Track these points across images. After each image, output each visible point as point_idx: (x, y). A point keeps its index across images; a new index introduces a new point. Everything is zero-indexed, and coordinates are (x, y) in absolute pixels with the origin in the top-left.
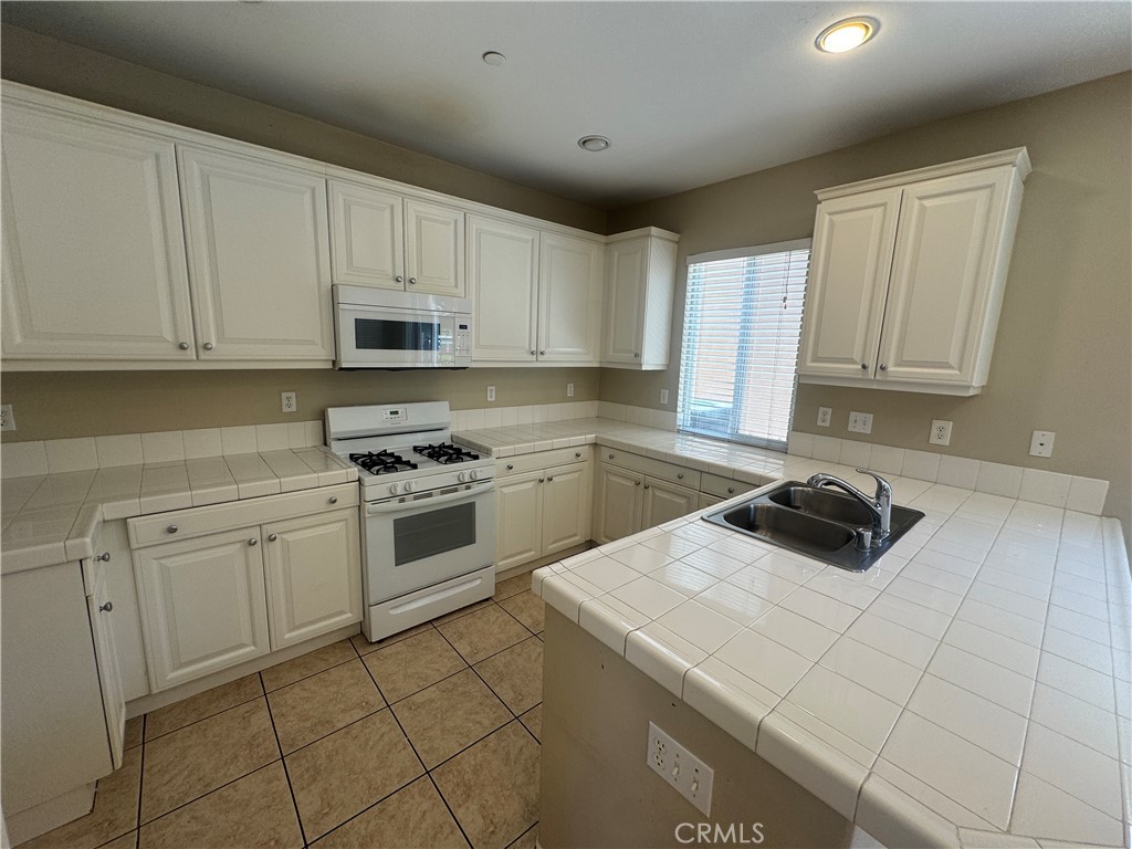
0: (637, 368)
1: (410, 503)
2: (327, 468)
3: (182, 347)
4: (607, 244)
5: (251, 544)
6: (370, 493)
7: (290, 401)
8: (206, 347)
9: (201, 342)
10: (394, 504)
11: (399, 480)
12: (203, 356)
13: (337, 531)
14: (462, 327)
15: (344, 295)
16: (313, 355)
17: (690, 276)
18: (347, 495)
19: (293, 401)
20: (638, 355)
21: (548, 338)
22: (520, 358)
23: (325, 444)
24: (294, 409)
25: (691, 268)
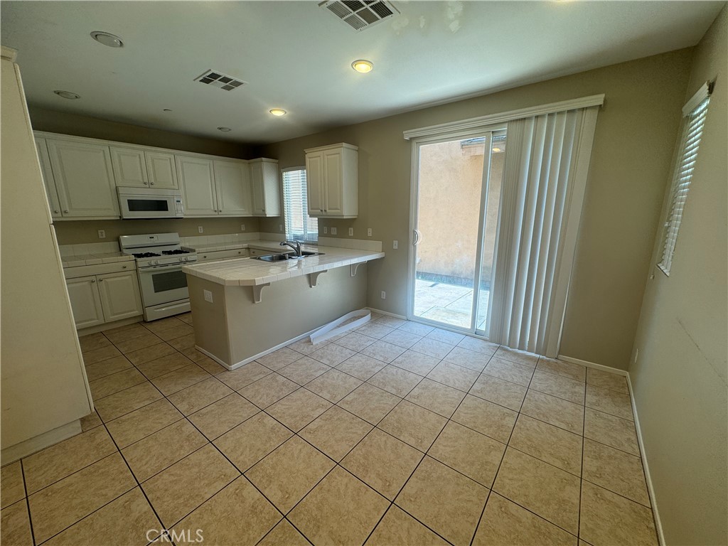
0: (264, 216)
1: (158, 268)
2: (121, 256)
3: (56, 212)
4: (249, 163)
5: (92, 282)
6: (140, 264)
7: (102, 233)
8: (65, 212)
9: (63, 210)
10: (152, 269)
11: (153, 260)
12: (64, 215)
13: (129, 279)
14: (177, 201)
15: (121, 191)
16: (112, 214)
17: (284, 177)
18: (131, 265)
19: (104, 234)
20: (264, 211)
21: (223, 204)
22: (210, 213)
23: (120, 251)
24: (104, 237)
25: (284, 174)
